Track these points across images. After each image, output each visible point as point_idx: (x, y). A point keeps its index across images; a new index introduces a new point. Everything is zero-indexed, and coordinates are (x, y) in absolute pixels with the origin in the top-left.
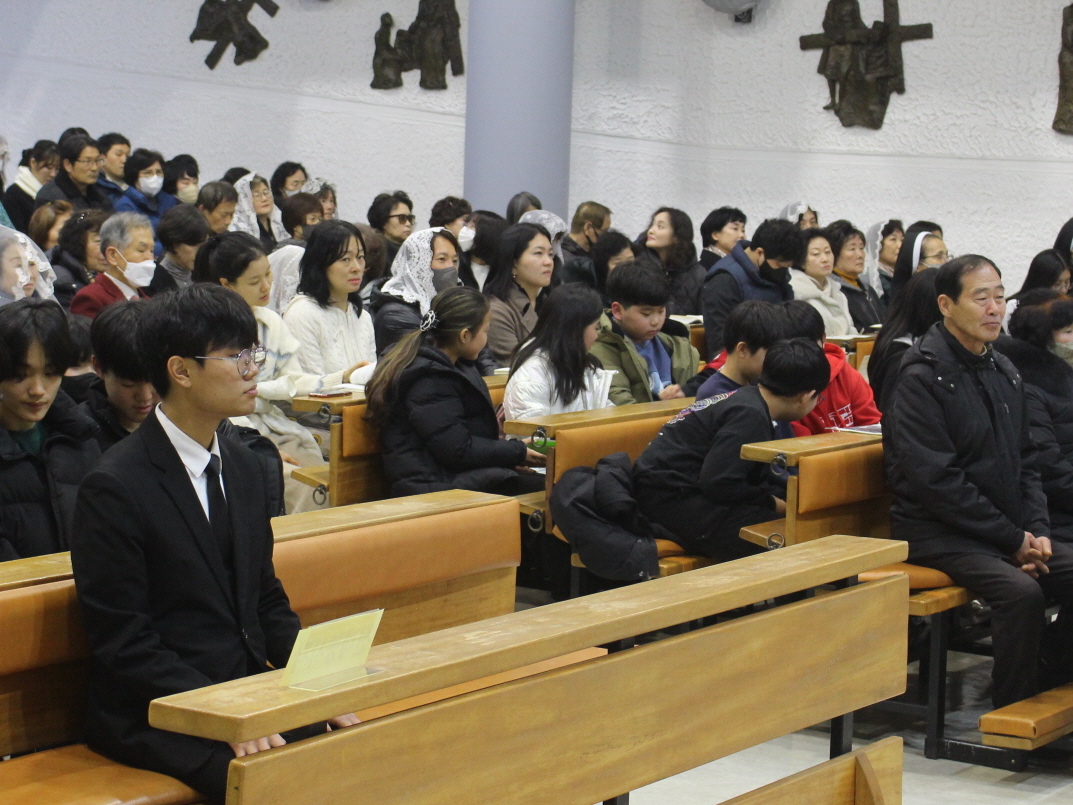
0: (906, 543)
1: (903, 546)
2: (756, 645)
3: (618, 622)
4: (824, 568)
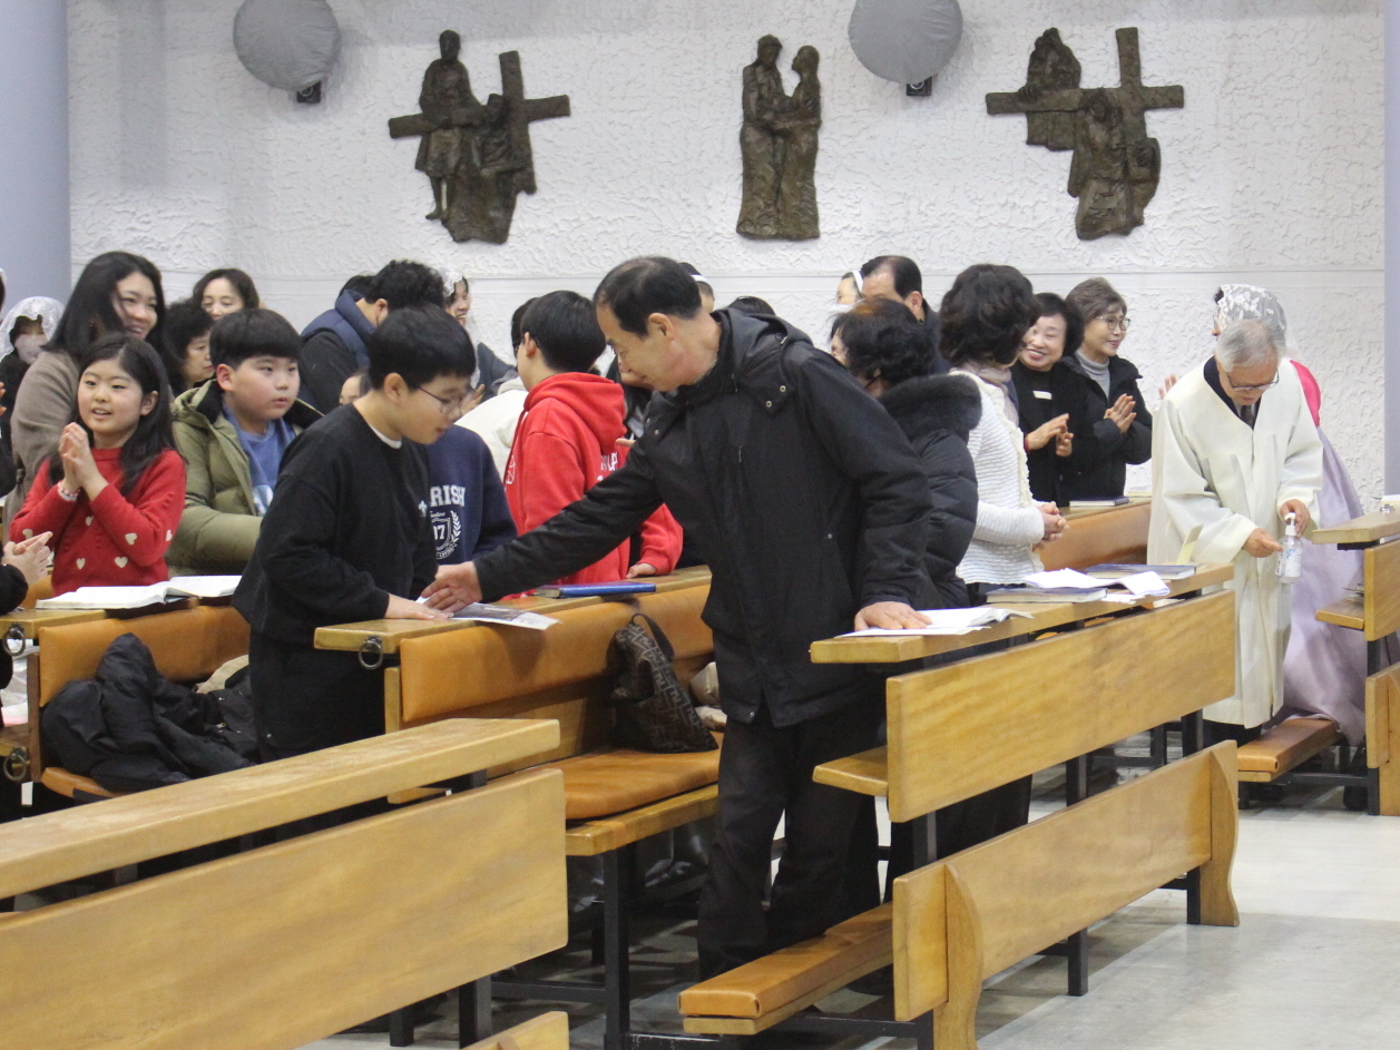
0: (555, 722)
1: (549, 728)
2: (334, 874)
3: (106, 840)
4: (435, 758)
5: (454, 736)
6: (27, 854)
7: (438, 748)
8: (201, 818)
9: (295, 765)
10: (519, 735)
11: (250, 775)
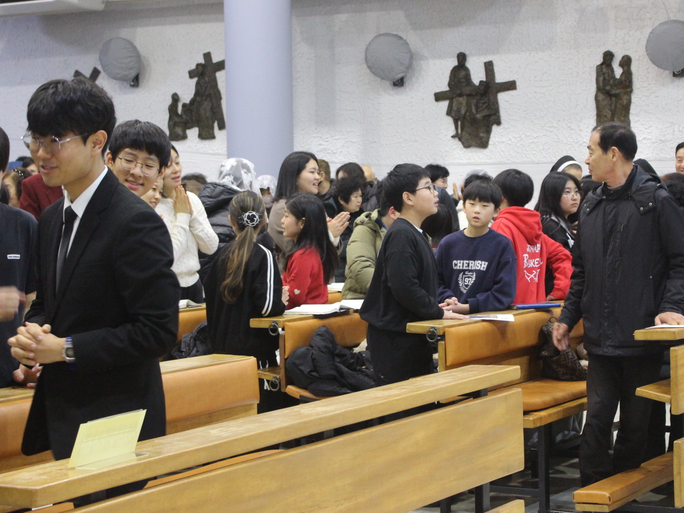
0: (518, 367)
1: (516, 369)
2: (420, 435)
3: (321, 419)
4: (465, 383)
5: (472, 373)
6: (286, 424)
7: (466, 378)
8: (361, 409)
9: (402, 385)
10: (502, 372)
11: (382, 390)
